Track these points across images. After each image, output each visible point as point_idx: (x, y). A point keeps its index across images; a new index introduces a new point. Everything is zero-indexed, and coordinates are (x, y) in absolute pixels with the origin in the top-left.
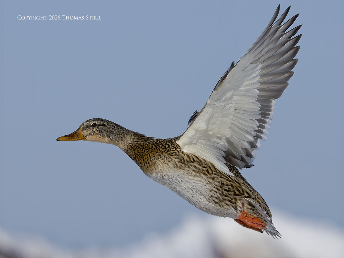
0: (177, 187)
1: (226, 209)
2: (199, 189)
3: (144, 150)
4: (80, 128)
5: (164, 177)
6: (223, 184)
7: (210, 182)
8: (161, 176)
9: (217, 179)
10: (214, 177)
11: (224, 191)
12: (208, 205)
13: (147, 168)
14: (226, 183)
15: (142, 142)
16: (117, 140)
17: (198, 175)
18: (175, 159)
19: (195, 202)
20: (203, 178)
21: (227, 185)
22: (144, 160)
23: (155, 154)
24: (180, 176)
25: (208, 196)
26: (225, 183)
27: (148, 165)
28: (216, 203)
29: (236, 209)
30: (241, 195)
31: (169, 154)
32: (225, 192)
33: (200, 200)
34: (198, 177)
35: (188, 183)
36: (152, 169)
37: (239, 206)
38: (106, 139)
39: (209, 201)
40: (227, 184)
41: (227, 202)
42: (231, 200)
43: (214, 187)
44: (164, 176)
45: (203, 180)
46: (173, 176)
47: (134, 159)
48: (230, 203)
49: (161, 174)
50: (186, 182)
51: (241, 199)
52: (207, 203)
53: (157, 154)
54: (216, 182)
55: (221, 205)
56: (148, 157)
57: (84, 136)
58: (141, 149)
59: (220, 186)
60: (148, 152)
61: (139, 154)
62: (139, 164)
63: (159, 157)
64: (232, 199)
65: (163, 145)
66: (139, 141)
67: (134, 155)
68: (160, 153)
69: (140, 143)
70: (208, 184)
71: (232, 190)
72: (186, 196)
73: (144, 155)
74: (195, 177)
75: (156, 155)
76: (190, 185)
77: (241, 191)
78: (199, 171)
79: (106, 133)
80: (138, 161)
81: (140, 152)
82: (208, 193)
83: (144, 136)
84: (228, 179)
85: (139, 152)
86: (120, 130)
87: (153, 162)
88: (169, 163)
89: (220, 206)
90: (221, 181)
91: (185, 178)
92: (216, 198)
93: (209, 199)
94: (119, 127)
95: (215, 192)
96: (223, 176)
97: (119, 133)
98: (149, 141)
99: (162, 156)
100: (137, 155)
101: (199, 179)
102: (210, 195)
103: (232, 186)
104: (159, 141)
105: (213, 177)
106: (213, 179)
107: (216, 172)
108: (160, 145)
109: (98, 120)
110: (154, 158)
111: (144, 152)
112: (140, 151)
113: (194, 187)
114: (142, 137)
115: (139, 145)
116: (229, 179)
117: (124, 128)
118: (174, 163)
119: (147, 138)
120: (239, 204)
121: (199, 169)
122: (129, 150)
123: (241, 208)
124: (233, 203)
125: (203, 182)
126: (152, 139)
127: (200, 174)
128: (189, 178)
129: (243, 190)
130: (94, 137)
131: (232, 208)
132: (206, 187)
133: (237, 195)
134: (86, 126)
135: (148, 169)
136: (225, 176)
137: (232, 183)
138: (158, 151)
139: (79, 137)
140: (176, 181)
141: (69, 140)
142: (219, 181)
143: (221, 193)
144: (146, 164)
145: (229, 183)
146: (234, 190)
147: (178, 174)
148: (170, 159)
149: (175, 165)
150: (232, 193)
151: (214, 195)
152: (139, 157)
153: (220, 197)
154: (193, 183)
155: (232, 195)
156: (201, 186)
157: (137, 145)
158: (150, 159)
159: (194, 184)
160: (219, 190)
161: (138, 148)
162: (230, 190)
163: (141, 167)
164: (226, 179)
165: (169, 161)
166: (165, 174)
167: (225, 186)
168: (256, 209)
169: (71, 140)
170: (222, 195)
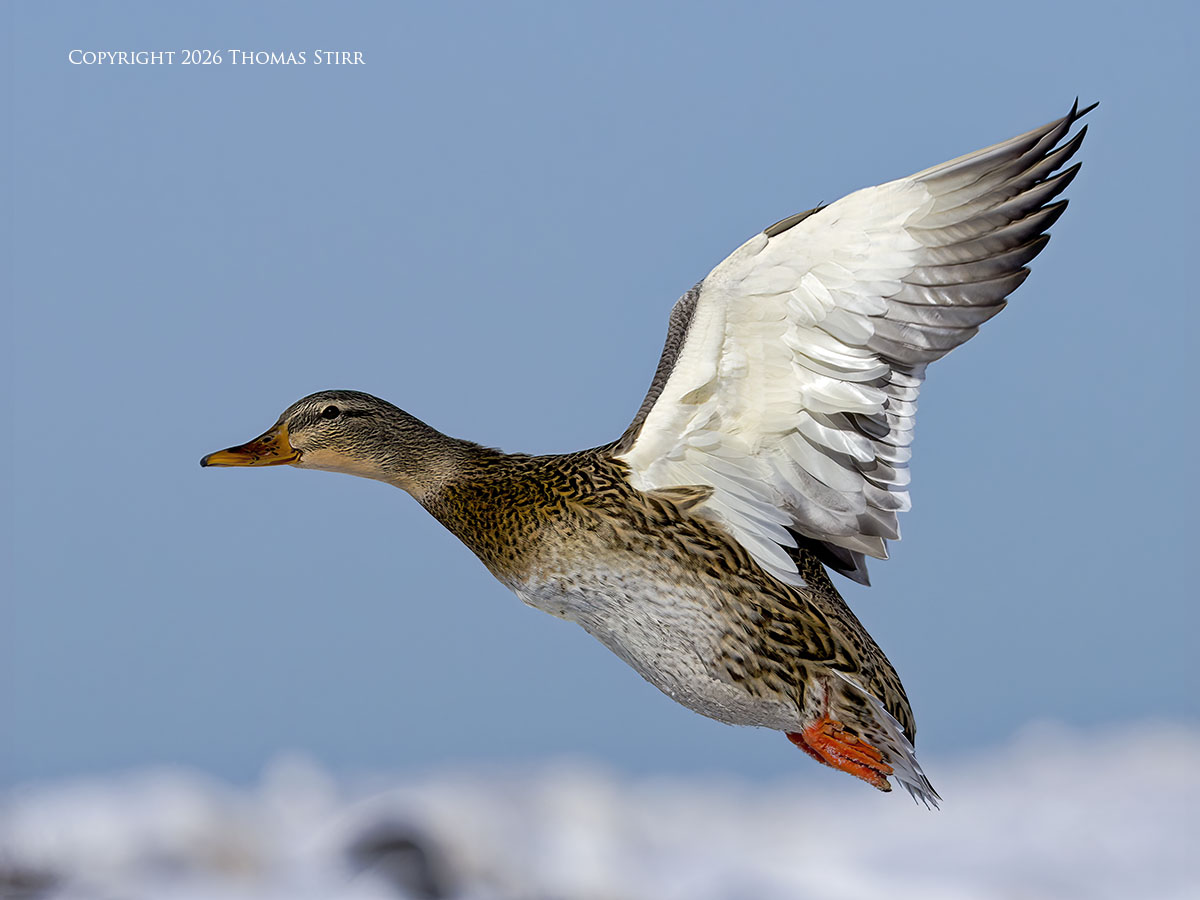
0: (610, 621)
1: (765, 705)
2: (684, 629)
3: (496, 499)
4: (282, 423)
5: (570, 588)
6: (767, 614)
7: (725, 603)
8: (558, 584)
9: (749, 595)
10: (742, 588)
11: (767, 637)
12: (709, 687)
13: (509, 561)
14: (777, 612)
15: (489, 472)
16: (403, 466)
17: (690, 574)
18: (611, 519)
19: (665, 674)
20: (704, 587)
21: (781, 618)
22: (497, 534)
23: (537, 510)
24: (627, 581)
25: (714, 655)
26: (775, 611)
27: (513, 549)
28: (736, 678)
29: (801, 706)
30: (822, 659)
31: (590, 503)
32: (771, 643)
33: (682, 667)
34: (688, 583)
35: (652, 606)
36: (526, 561)
37: (812, 695)
38: (370, 463)
39: (713, 670)
40: (781, 616)
41: (774, 678)
42: (788, 673)
43: (737, 623)
44: (567, 583)
45: (705, 597)
46: (602, 580)
47: (463, 536)
48: (786, 684)
49: (559, 576)
50: (642, 603)
51: (823, 671)
52: (705, 678)
53: (543, 510)
54: (747, 604)
55: (753, 688)
56: (511, 523)
57: (294, 450)
58: (487, 495)
59: (758, 621)
60: (511, 503)
61: (482, 516)
62: (482, 550)
63: (554, 520)
64: (791, 670)
65: (563, 478)
66: (480, 472)
67: (464, 518)
68: (554, 504)
69: (483, 476)
70: (718, 610)
71: (795, 636)
72: (635, 652)
73: (497, 515)
74: (678, 582)
75: (542, 514)
76: (657, 613)
77: (825, 645)
78: (693, 563)
79: (371, 440)
80: (478, 540)
81: (484, 507)
82: (714, 642)
83: (498, 454)
84: (784, 598)
85: (480, 509)
86: (417, 433)
87: (530, 538)
88: (592, 536)
89: (751, 692)
90: (763, 602)
91: (645, 588)
92: (740, 661)
93: (713, 665)
94: (414, 423)
95: (740, 639)
96: (769, 587)
97: (412, 444)
98: (514, 469)
99: (563, 512)
100: (474, 517)
101: (692, 591)
102: (719, 651)
103: (797, 622)
104: (547, 462)
105: (736, 586)
106: (737, 593)
107: (748, 568)
108: (554, 476)
109: (344, 395)
110: (533, 525)
111: (496, 506)
112: (485, 505)
113: (670, 621)
114: (491, 458)
115: (480, 485)
116: (789, 598)
117: (431, 430)
118: (609, 533)
119: (507, 458)
120: (815, 687)
121: (694, 556)
122: (446, 505)
123: (819, 702)
124: (793, 682)
125: (703, 603)
126: (522, 461)
127: (696, 572)
128: (657, 589)
129: (831, 642)
130: (329, 454)
131: (791, 703)
132: (710, 621)
133: (812, 657)
134: (304, 415)
135: (512, 562)
136: (776, 589)
137: (798, 614)
138: (546, 498)
139: (276, 454)
140: (608, 599)
141: (243, 462)
142: (756, 602)
143: (758, 644)
144: (504, 547)
145: (788, 612)
146: (802, 637)
147: (620, 573)
148: (594, 522)
149: (613, 541)
150: (794, 649)
151: (732, 649)
152: (482, 524)
153: (754, 658)
154: (668, 607)
155: (792, 656)
156: (695, 619)
157: (474, 484)
158: (520, 527)
159: (670, 610)
160: (751, 634)
161: (477, 496)
162: (788, 638)
163: (488, 560)
164: (778, 598)
165: (589, 529)
166: (572, 574)
167: (774, 622)
168: (868, 710)
169: (252, 464)
170: (761, 654)
